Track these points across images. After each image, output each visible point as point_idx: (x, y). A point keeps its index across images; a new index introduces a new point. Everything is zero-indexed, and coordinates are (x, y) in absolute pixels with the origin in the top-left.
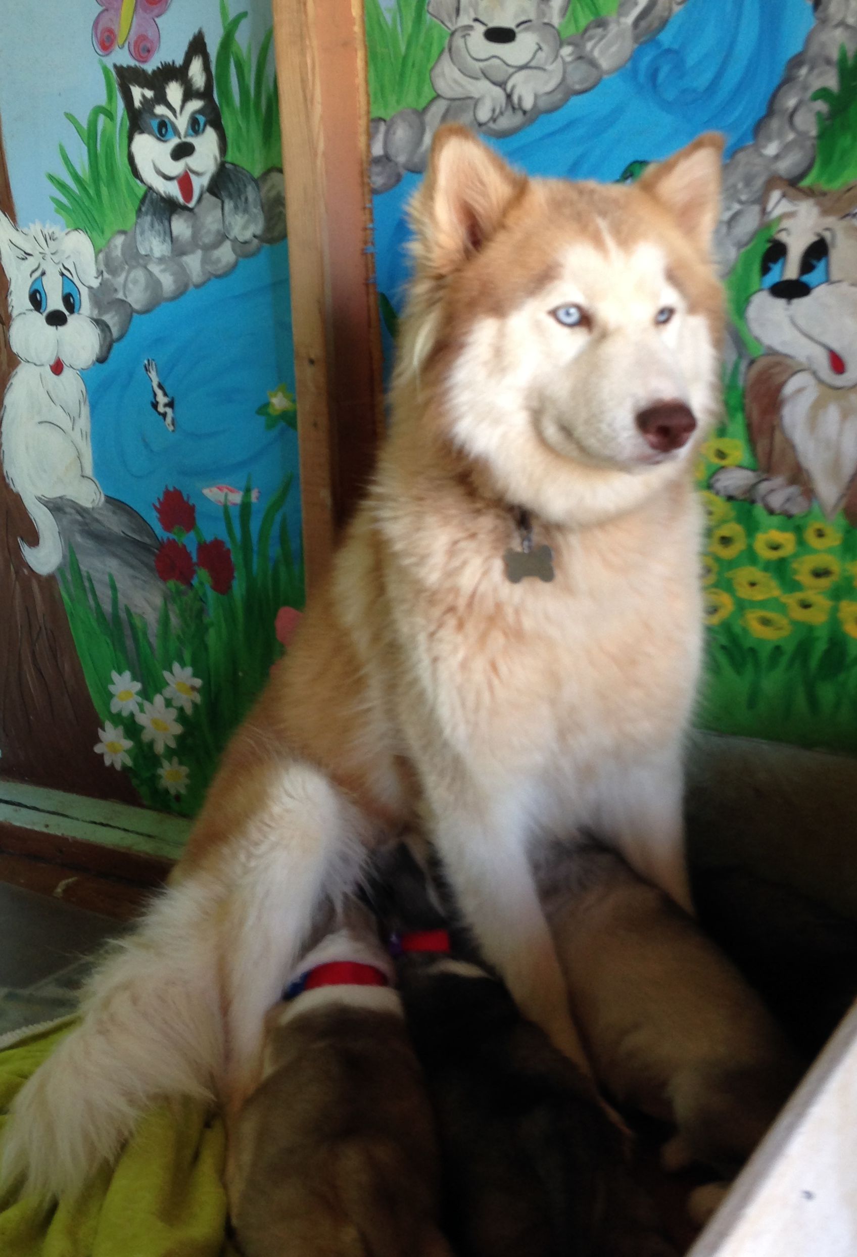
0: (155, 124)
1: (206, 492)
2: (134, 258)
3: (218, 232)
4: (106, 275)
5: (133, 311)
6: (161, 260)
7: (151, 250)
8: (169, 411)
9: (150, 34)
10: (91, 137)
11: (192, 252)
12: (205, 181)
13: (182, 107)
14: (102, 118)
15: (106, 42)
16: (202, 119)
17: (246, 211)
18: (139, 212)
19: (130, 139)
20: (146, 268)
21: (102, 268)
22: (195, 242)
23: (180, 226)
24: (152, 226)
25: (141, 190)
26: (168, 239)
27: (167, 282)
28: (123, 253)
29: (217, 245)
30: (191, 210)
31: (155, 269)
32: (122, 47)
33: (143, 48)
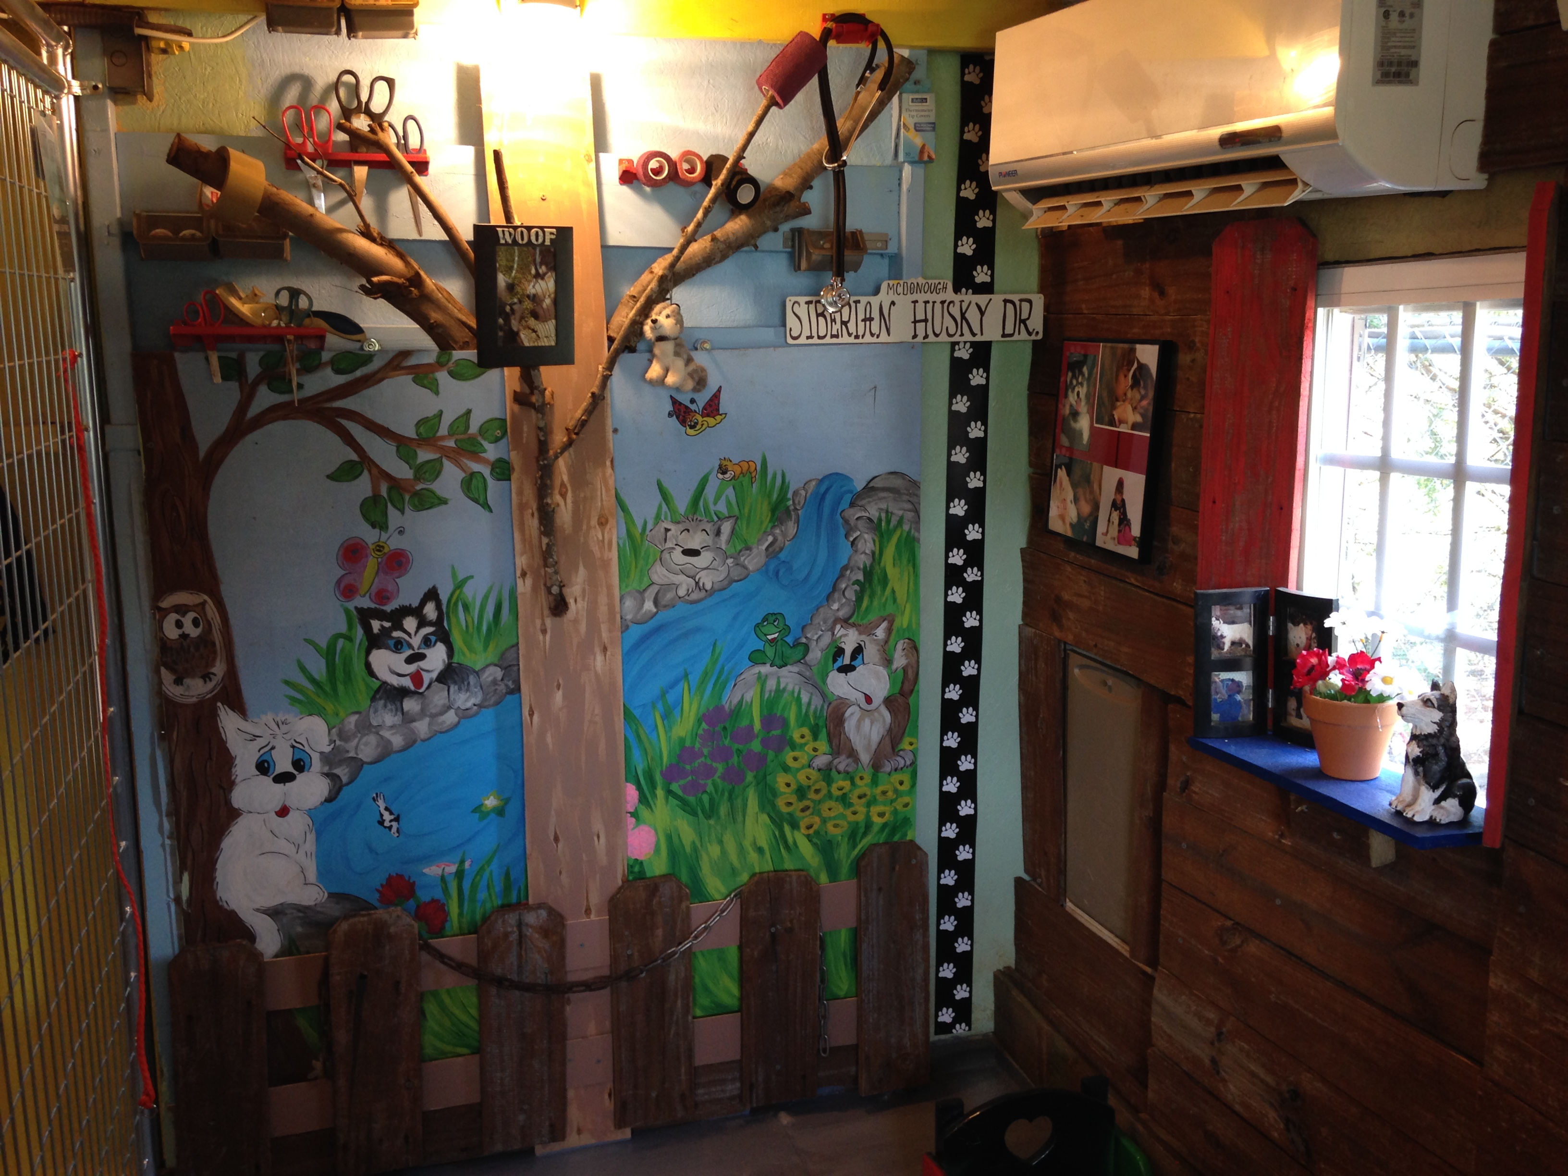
0: (391, 643)
1: (426, 871)
2: (365, 727)
3: (444, 705)
4: (338, 743)
5: (363, 763)
6: (392, 727)
7: (384, 721)
8: (395, 824)
9: (390, 587)
10: (329, 654)
11: (421, 719)
12: (434, 675)
13: (416, 632)
14: (341, 642)
15: (348, 591)
16: (433, 638)
17: (467, 690)
18: (373, 699)
19: (368, 653)
20: (378, 733)
21: (335, 738)
22: (423, 713)
23: (410, 705)
24: (385, 706)
25: (376, 684)
26: (399, 713)
27: (397, 741)
28: (356, 726)
29: (442, 713)
30: (421, 694)
31: (386, 734)
32: (364, 596)
33: (382, 596)
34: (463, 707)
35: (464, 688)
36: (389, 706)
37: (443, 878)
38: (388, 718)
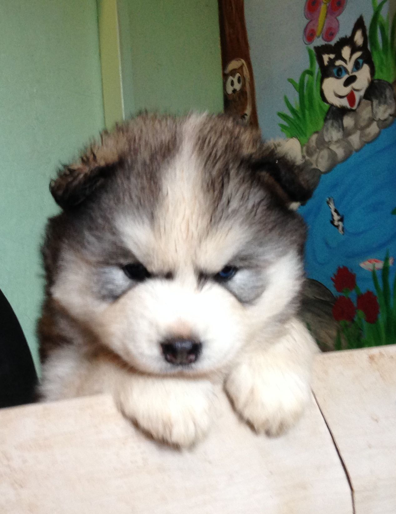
0: (335, 71)
1: (362, 265)
2: (322, 144)
3: (369, 118)
4: (307, 158)
5: (321, 173)
6: (337, 142)
7: (332, 138)
8: (340, 223)
9: (334, 25)
10: (300, 88)
11: (354, 133)
12: (362, 93)
13: (350, 58)
14: (307, 76)
15: (310, 36)
16: (361, 61)
17: (385, 103)
18: (325, 120)
19: (322, 82)
20: (329, 148)
21: (305, 154)
22: (356, 127)
23: (348, 121)
24: (332, 125)
25: (326, 107)
26: (341, 129)
27: (340, 152)
28: (316, 143)
29: (368, 125)
30: (354, 111)
31: (333, 147)
32: (318, 37)
33: (330, 34)
34: (382, 118)
35: (382, 100)
36: (335, 124)
37: (374, 272)
38: (334, 134)
